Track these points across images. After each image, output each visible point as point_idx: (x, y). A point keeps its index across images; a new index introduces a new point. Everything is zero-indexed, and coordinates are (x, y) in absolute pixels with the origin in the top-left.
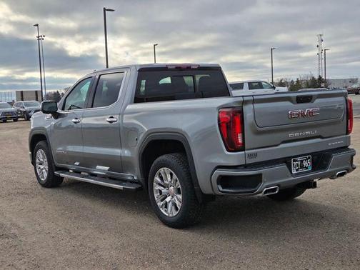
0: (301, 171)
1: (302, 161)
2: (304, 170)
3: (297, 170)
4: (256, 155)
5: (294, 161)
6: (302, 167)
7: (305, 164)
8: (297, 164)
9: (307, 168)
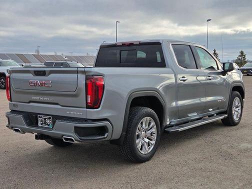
0: (44, 126)
1: (45, 119)
2: (46, 126)
3: (42, 124)
4: (17, 105)
5: (39, 117)
6: (45, 123)
7: (48, 122)
8: (42, 120)
9: (49, 125)
